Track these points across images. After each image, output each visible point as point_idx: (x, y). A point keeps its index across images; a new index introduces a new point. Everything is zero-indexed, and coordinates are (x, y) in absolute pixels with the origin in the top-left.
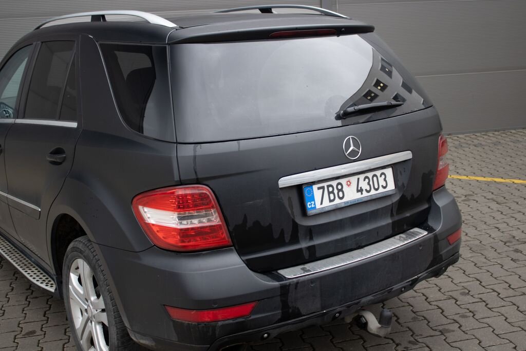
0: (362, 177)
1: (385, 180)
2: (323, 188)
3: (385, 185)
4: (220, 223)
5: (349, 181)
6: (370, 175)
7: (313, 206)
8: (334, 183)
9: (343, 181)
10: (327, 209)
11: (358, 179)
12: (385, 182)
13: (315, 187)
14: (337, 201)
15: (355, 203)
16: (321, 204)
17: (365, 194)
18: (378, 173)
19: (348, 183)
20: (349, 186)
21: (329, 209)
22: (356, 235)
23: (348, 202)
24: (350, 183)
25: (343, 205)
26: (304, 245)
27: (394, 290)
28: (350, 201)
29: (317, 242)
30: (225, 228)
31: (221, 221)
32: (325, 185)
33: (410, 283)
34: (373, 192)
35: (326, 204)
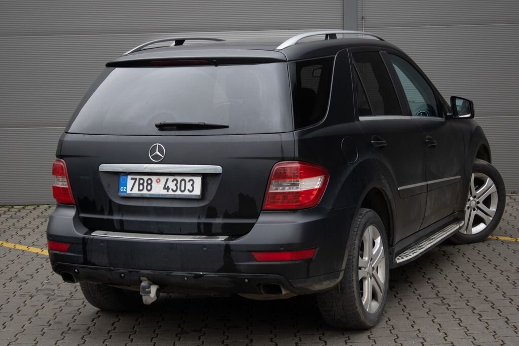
0: (171, 178)
1: (192, 185)
2: (135, 179)
3: (191, 189)
4: (67, 187)
5: (159, 179)
6: (179, 178)
7: (124, 190)
8: (146, 178)
9: (154, 178)
10: (133, 196)
11: (167, 180)
12: (192, 188)
13: (129, 177)
14: (145, 192)
15: (159, 197)
16: (131, 190)
17: (170, 192)
18: (187, 178)
19: (158, 181)
20: (158, 182)
21: (136, 196)
22: (158, 223)
23: (152, 195)
24: (160, 181)
25: (148, 196)
26: (116, 217)
27: (172, 274)
28: (155, 195)
29: (126, 218)
30: (70, 192)
31: (68, 186)
32: (138, 177)
33: (193, 275)
34: (178, 192)
35: (135, 191)
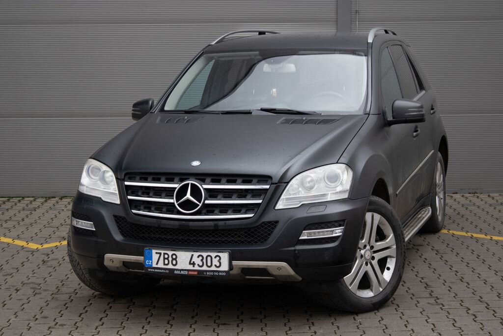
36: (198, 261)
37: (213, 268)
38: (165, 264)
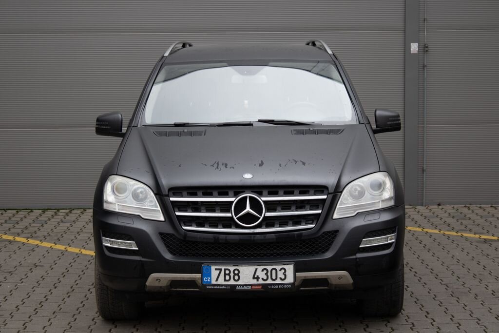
36: (261, 274)
37: (278, 281)
38: (225, 280)
